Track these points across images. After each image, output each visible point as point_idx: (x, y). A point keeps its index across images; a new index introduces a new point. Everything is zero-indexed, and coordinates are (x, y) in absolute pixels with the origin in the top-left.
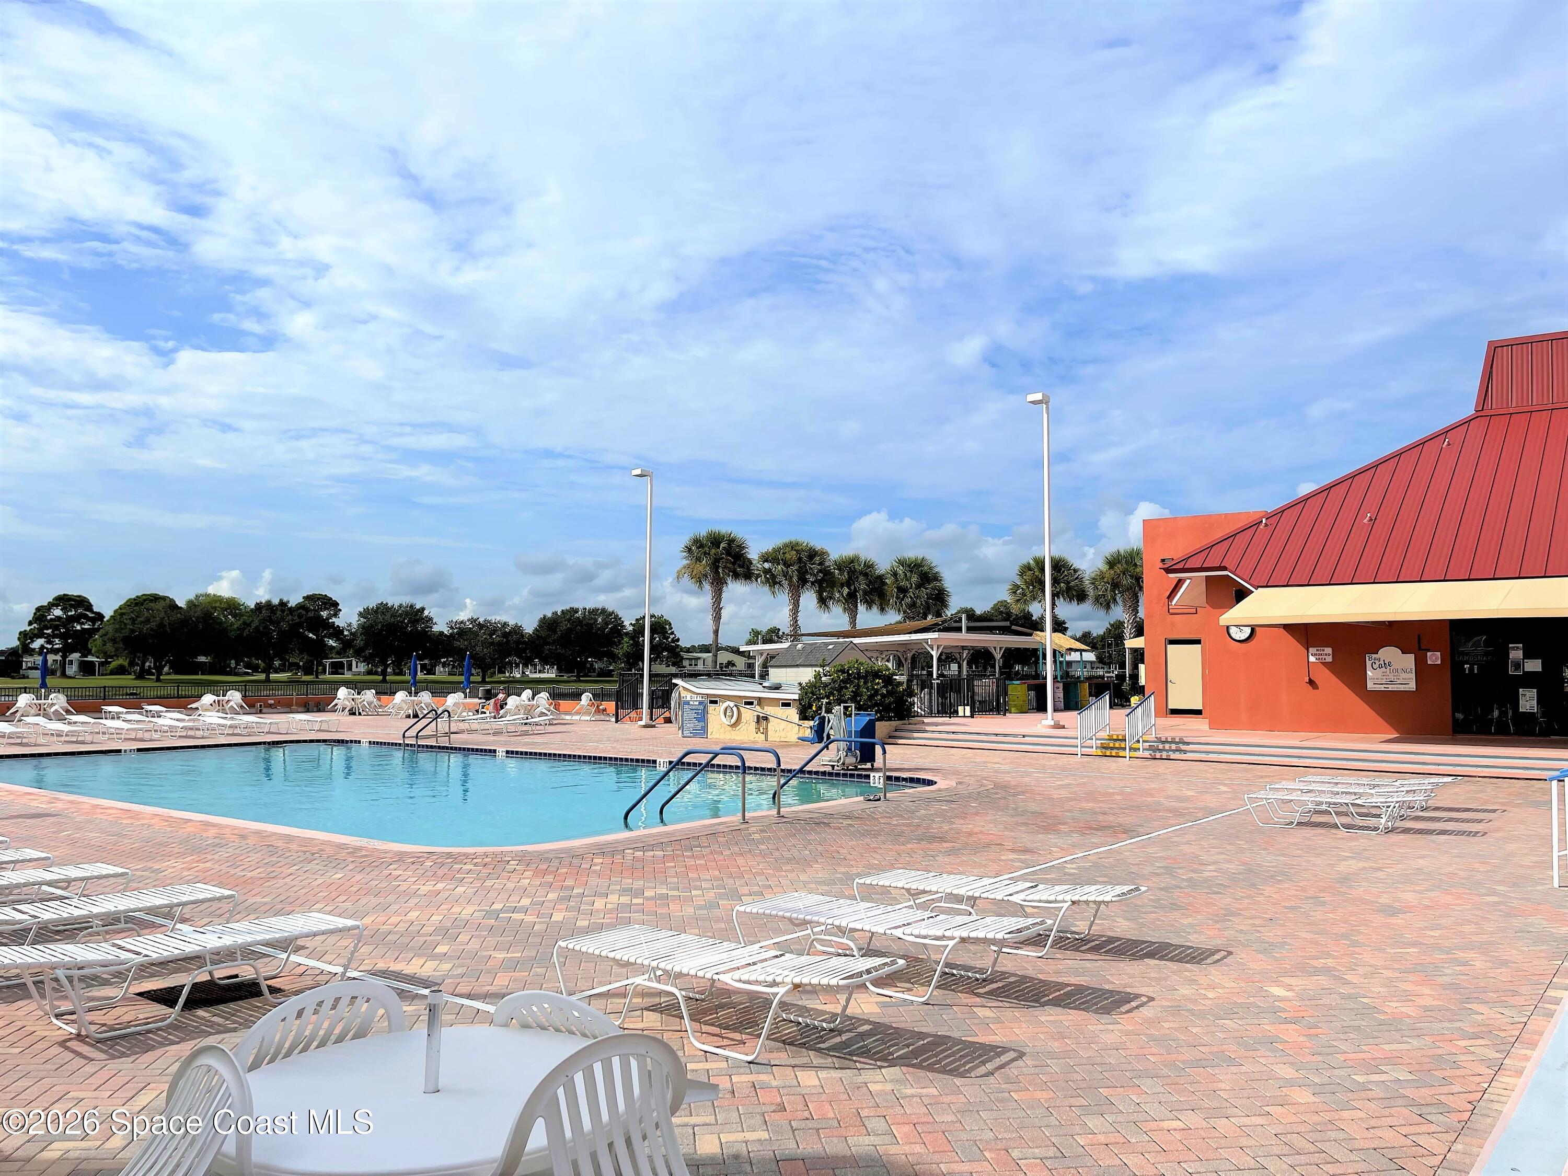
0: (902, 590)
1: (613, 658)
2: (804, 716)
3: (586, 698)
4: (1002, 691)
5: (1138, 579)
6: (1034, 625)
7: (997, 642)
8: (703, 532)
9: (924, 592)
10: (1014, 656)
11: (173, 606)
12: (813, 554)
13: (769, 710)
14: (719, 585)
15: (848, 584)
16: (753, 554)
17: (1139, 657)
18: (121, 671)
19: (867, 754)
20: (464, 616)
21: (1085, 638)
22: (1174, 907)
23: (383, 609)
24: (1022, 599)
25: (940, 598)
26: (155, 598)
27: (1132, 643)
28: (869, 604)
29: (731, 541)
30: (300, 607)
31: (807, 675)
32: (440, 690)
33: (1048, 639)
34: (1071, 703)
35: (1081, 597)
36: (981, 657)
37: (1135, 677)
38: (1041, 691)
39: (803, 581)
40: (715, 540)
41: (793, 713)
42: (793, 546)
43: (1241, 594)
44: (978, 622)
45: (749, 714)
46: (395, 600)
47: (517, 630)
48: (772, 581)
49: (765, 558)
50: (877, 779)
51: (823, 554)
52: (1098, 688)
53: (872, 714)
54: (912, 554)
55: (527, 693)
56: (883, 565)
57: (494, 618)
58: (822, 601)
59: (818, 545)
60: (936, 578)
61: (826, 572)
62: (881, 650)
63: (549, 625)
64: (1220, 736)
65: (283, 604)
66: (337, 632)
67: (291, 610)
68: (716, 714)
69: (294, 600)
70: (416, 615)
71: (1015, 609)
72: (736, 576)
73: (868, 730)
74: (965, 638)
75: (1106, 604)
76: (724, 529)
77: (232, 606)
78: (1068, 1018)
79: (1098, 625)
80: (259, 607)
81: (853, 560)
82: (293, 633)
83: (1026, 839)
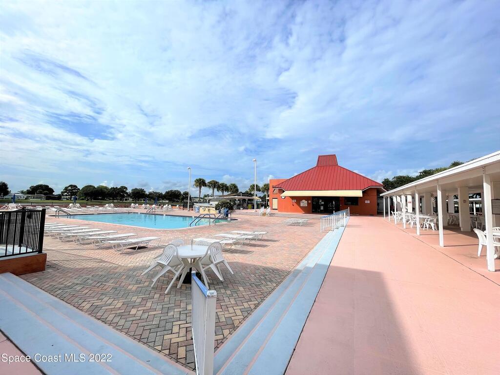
0: (231, 189)
1: (179, 199)
2: (216, 209)
3: (178, 206)
4: (247, 205)
5: (269, 188)
6: (252, 195)
7: (247, 198)
8: (198, 178)
9: (235, 189)
10: (249, 200)
11: (94, 188)
12: (217, 182)
13: (210, 208)
14: (200, 187)
15: (222, 188)
16: (207, 182)
17: (268, 200)
18: (83, 199)
19: (227, 215)
20: (150, 191)
21: (260, 197)
22: (273, 235)
23: (136, 189)
24: (251, 191)
25: (237, 190)
26: (91, 186)
27: (267, 198)
28: (226, 191)
29: (203, 180)
30: (120, 188)
31: (217, 203)
32: (151, 204)
33: (255, 197)
34: (258, 208)
35: (260, 191)
36: (244, 200)
37: (268, 204)
38: (254, 206)
39: (215, 187)
40: (200, 180)
41: (214, 209)
42: (213, 181)
43: (284, 192)
44: (244, 194)
45: (207, 209)
46: (138, 188)
47: (161, 194)
48: (210, 187)
49: (208, 183)
50: (229, 219)
51: (218, 182)
52: (262, 206)
53: (228, 209)
54: (233, 183)
55: (167, 205)
56: (228, 185)
57: (157, 191)
58: (218, 190)
59: (218, 181)
60: (237, 187)
61: (219, 186)
62: (228, 199)
63: (167, 193)
64: (280, 213)
65: (116, 188)
66: (127, 193)
67: (118, 189)
68: (201, 209)
69: (119, 187)
70: (142, 191)
71: (249, 192)
72: (203, 186)
73: (227, 212)
74: (241, 197)
75: (263, 192)
76: (201, 178)
77: (106, 188)
78: (259, 248)
79: (262, 195)
80: (112, 188)
81: (223, 184)
82: (118, 193)
83: (252, 227)
